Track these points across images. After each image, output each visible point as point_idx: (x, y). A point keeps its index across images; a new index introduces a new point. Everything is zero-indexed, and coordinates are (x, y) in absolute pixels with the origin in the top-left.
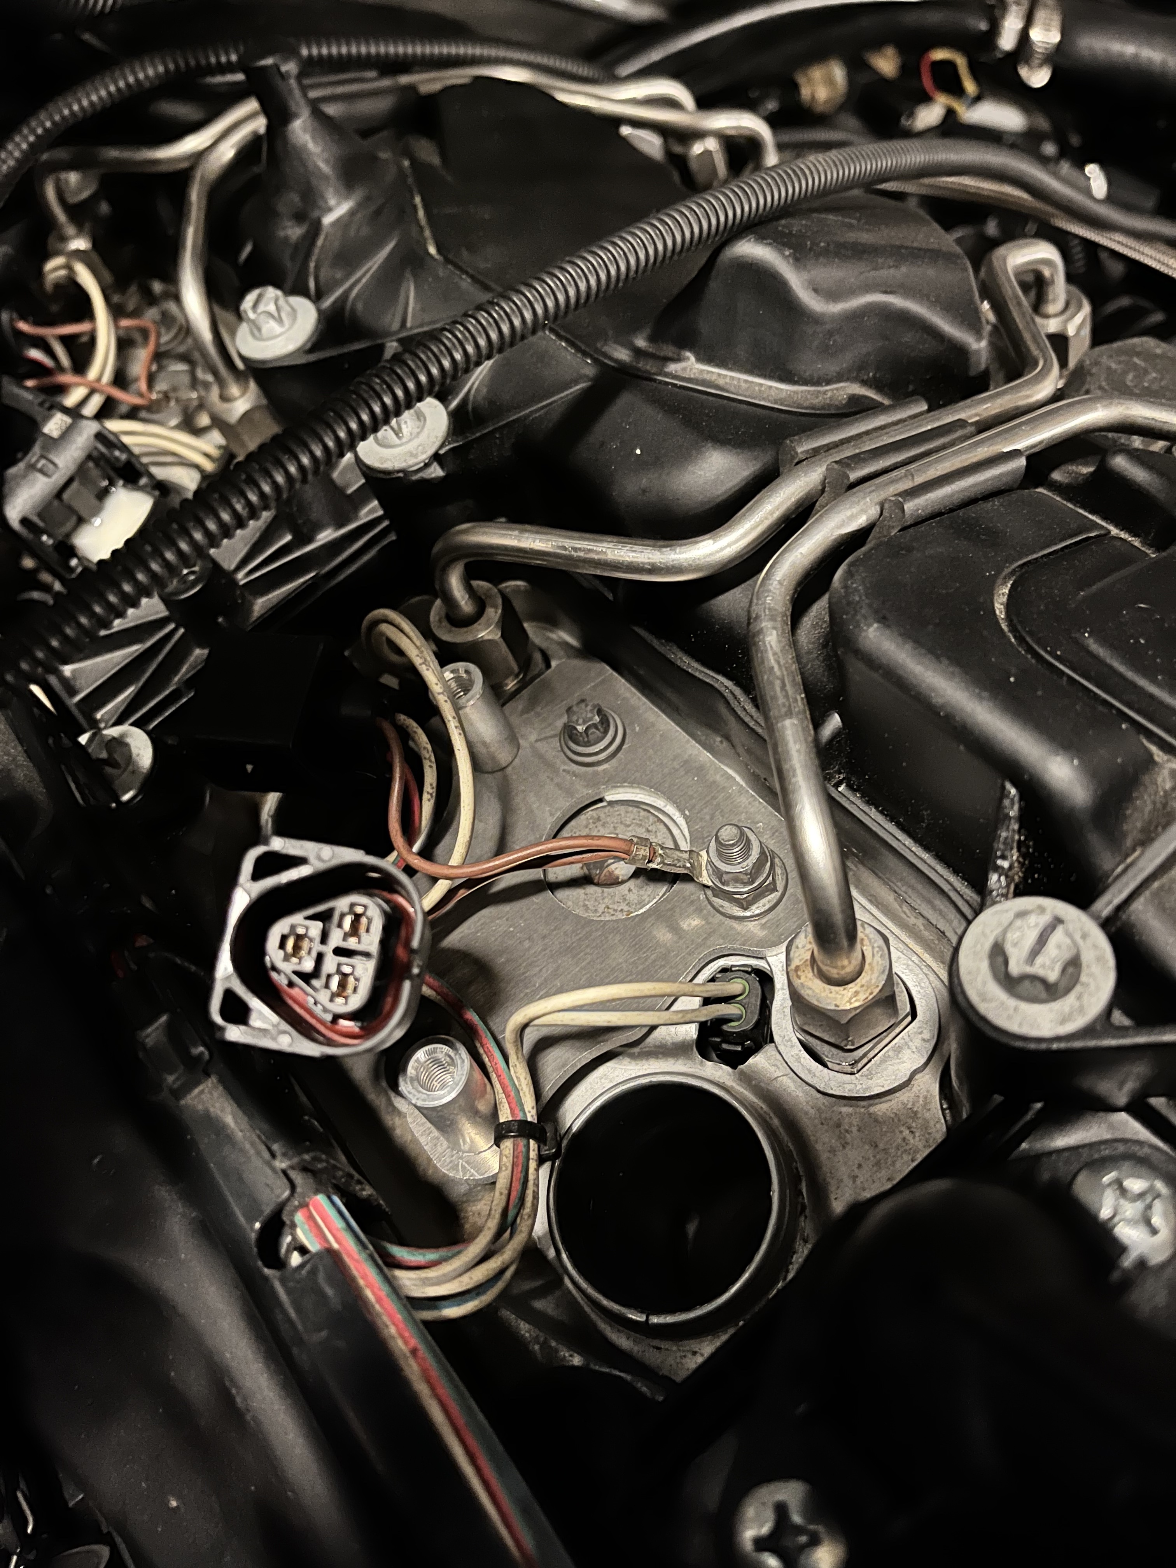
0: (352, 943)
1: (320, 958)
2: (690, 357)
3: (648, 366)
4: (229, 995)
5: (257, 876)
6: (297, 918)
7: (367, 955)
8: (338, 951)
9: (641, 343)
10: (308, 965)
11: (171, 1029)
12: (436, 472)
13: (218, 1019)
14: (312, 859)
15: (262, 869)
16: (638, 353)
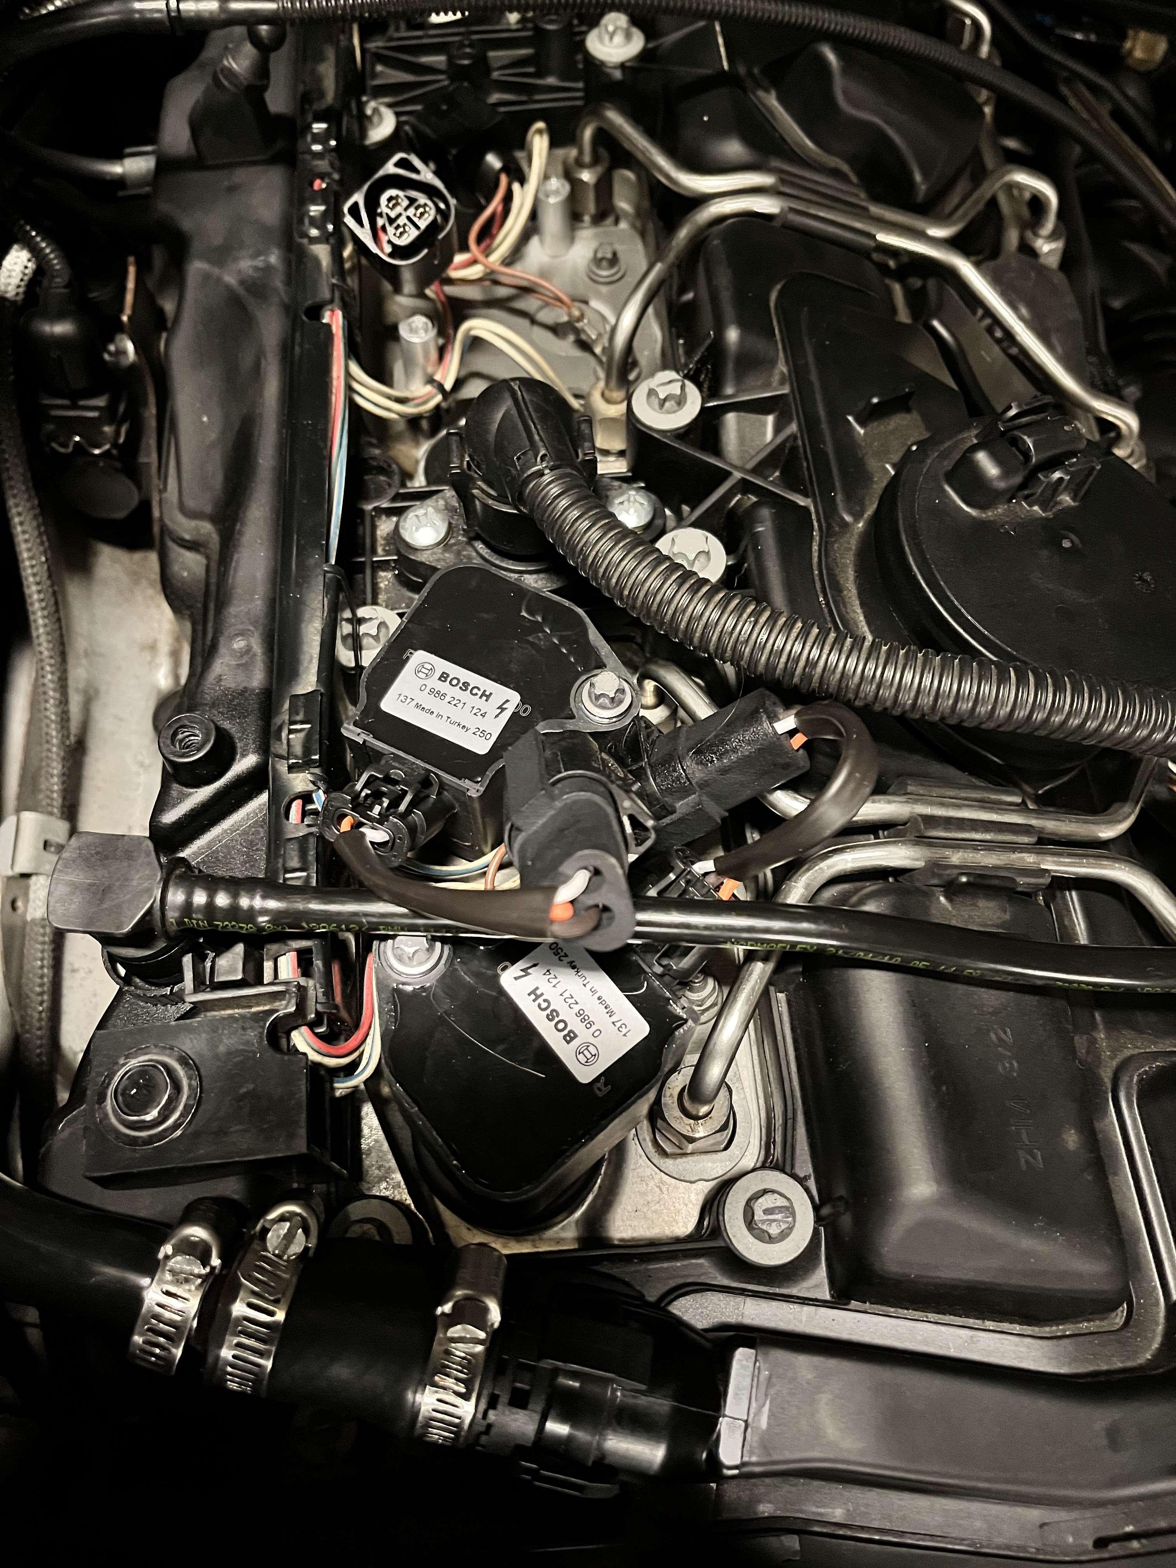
0: (416, 220)
1: (400, 215)
2: (773, 94)
3: (749, 83)
4: (356, 204)
5: (397, 165)
6: (401, 194)
7: (417, 227)
8: (409, 218)
9: (756, 71)
10: (393, 215)
11: (324, 213)
12: (618, 75)
13: (346, 210)
14: (422, 173)
15: (401, 164)
16: (750, 74)
